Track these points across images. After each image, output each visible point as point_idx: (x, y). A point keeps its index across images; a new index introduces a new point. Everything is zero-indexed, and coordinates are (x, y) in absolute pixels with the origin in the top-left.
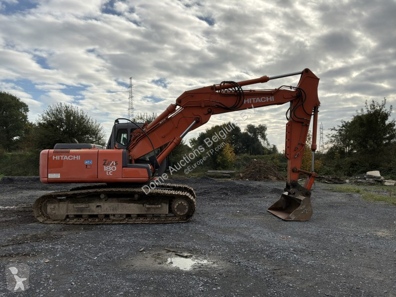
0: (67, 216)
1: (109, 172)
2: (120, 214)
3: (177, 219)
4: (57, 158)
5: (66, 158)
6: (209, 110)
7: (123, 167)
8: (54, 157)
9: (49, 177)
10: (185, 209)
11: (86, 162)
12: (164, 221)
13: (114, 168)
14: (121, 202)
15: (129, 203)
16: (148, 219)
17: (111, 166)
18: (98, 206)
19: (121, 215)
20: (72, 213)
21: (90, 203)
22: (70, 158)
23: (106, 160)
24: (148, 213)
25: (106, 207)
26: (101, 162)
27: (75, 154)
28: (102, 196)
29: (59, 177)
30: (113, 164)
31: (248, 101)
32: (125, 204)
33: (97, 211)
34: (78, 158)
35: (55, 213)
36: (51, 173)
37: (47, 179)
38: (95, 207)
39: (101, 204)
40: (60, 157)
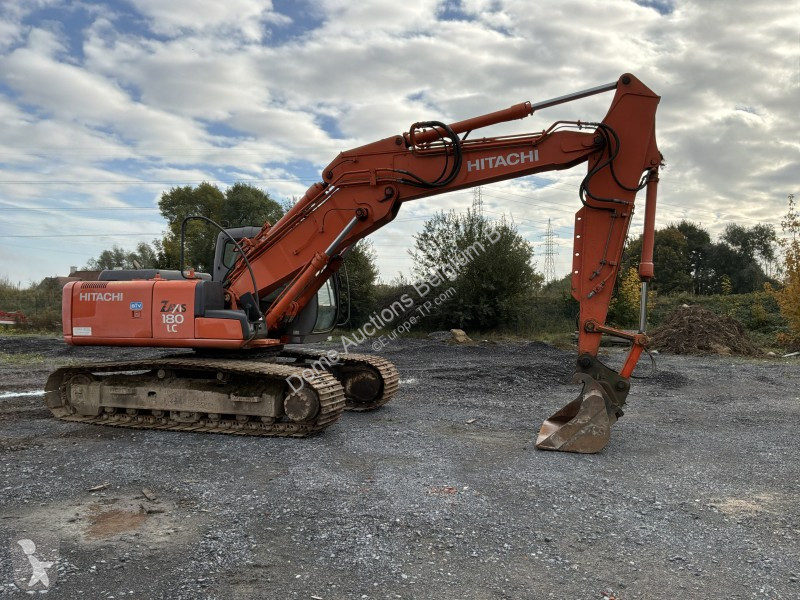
0: (103, 411)
1: (171, 325)
2: (189, 412)
3: (295, 428)
4: (87, 297)
5: (100, 297)
6: (388, 191)
7: (195, 317)
8: (81, 297)
9: (75, 334)
10: (304, 407)
11: (133, 306)
12: (270, 431)
13: (179, 319)
14: (191, 386)
15: (204, 390)
16: (241, 426)
17: (175, 315)
18: (151, 394)
19: (191, 414)
20: (109, 404)
21: (138, 386)
22: (108, 297)
23: (166, 302)
24: (236, 412)
25: (166, 397)
26: (158, 306)
27: (115, 290)
28: (161, 374)
29: (90, 334)
30: (177, 310)
31: (477, 164)
32: (198, 392)
33: (149, 404)
34: (120, 297)
35: (82, 403)
36: (78, 326)
37: (70, 337)
38: (146, 394)
39: (156, 389)
40: (91, 296)
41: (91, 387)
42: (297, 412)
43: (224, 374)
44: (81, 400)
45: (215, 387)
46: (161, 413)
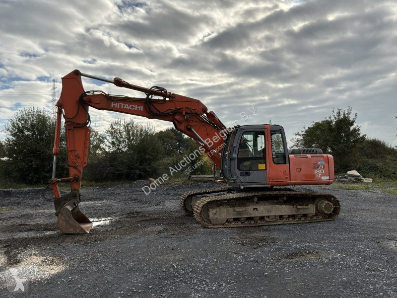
16: (297, 219)
19: (275, 217)
20: (231, 217)
21: (246, 206)
24: (297, 213)
25: (263, 210)
28: (256, 199)
33: (254, 214)
38: (252, 210)
39: (257, 207)
41: (222, 210)
42: (329, 210)
43: (287, 197)
44: (216, 217)
45: (285, 203)
46: (259, 218)
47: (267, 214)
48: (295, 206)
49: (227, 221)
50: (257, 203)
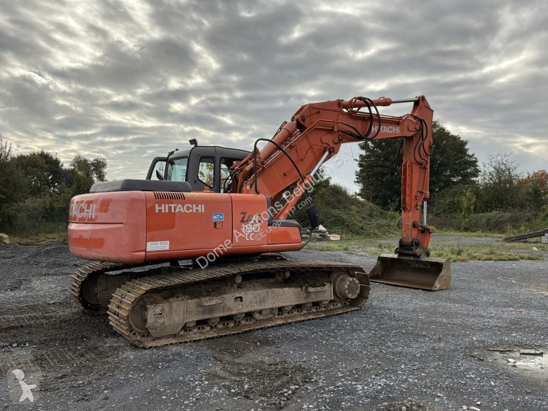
2: (269, 309)
4: (164, 208)
5: (179, 208)
7: (268, 226)
8: (157, 208)
9: (148, 250)
11: (215, 217)
15: (281, 287)
19: (271, 310)
20: (192, 318)
21: (224, 294)
22: (188, 208)
23: (244, 213)
25: (250, 299)
26: (237, 217)
27: (196, 202)
28: (239, 279)
29: (167, 248)
33: (237, 309)
34: (201, 208)
35: (163, 323)
36: (153, 240)
37: (144, 253)
38: (233, 300)
39: (242, 294)
40: (170, 208)
41: (175, 305)
42: (353, 293)
43: (291, 272)
44: (160, 321)
45: (286, 283)
46: (244, 315)
47: (258, 308)
48: (304, 288)
49: (185, 328)
50: (240, 287)
